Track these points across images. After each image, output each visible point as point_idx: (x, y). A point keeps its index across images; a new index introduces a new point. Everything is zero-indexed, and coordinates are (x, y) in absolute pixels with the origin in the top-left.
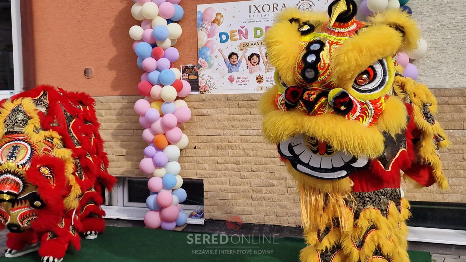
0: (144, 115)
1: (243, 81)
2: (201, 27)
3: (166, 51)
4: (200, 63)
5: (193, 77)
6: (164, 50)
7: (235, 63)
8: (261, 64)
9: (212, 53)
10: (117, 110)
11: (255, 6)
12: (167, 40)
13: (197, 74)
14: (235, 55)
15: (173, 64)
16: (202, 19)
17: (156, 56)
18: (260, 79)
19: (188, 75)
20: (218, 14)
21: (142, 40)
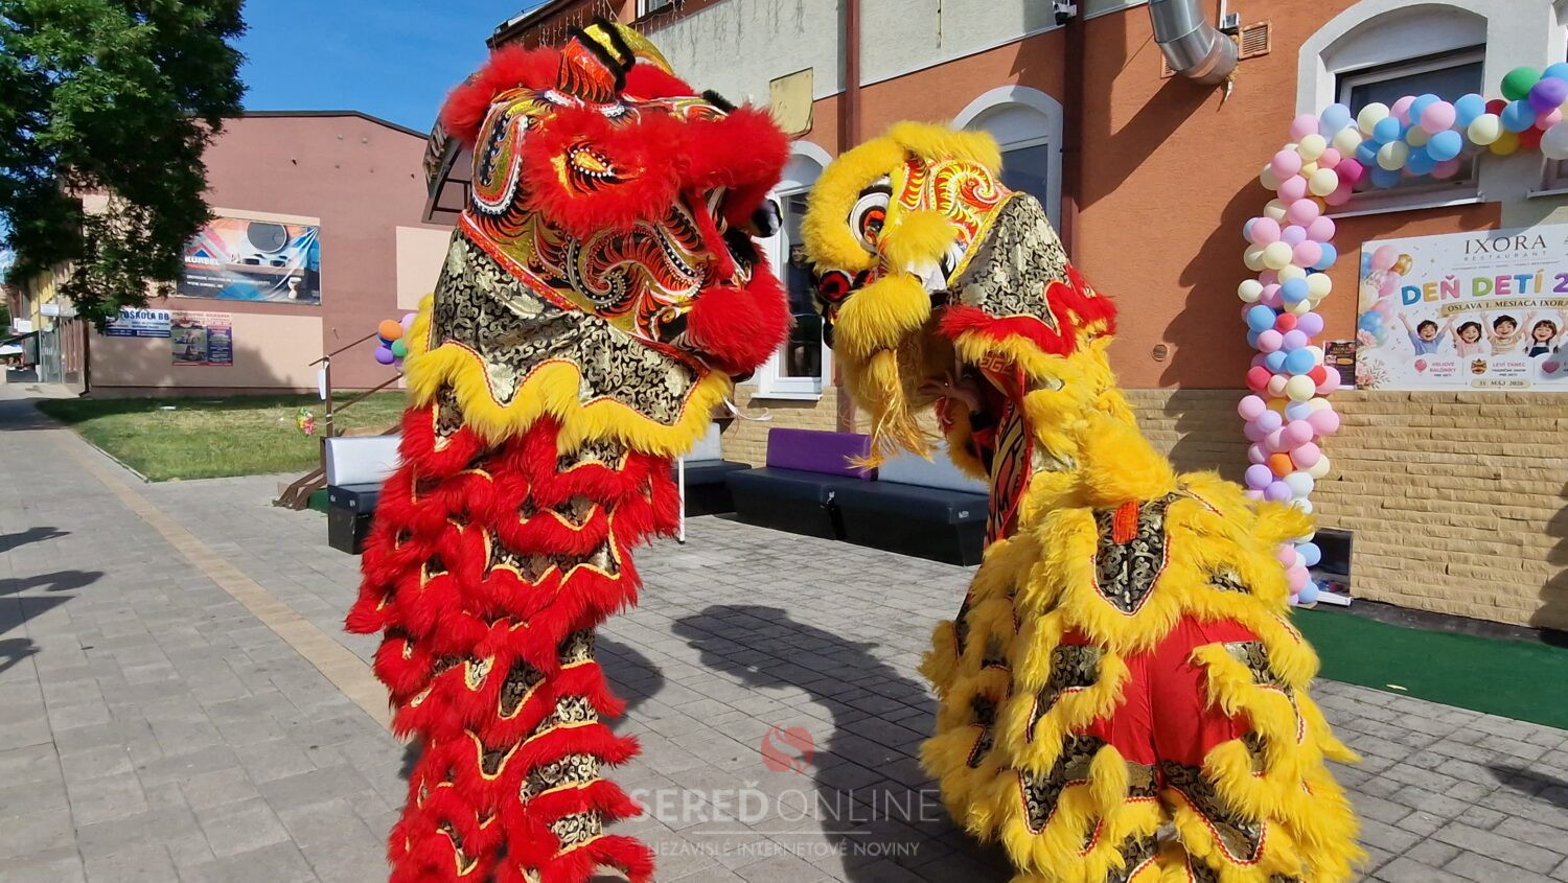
0: (1254, 422)
1: (1445, 370)
2: (1367, 278)
3: (1300, 319)
4: (1359, 337)
5: (1346, 361)
6: (1297, 318)
7: (1429, 339)
8: (1484, 341)
9: (1384, 322)
11: (1478, 241)
12: (1303, 301)
13: (1353, 356)
14: (1430, 326)
15: (1312, 340)
16: (1370, 266)
17: (1281, 327)
18: (1479, 367)
19: (1335, 357)
20: (1401, 256)
21: (1259, 302)
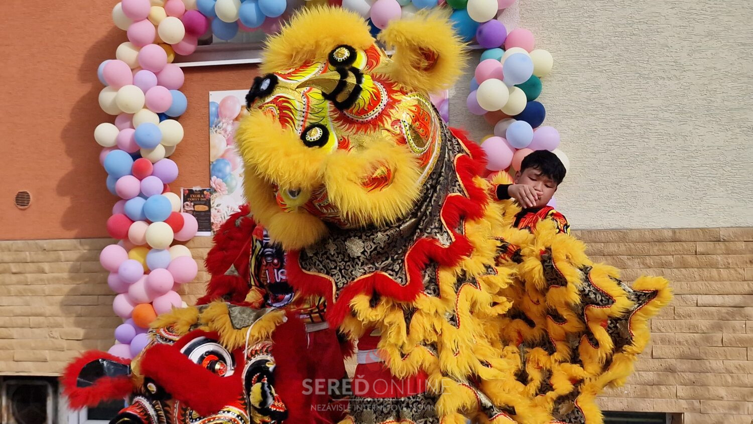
0: (116, 271)
2: (216, 126)
3: (155, 165)
4: (214, 186)
5: (201, 208)
6: (153, 164)
9: (234, 169)
10: (71, 262)
12: (158, 147)
13: (208, 203)
15: (168, 187)
16: (218, 114)
17: (139, 173)
19: (192, 204)
21: (116, 147)
